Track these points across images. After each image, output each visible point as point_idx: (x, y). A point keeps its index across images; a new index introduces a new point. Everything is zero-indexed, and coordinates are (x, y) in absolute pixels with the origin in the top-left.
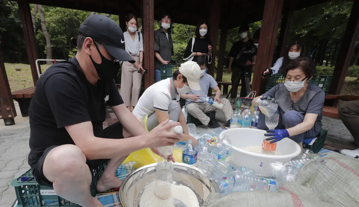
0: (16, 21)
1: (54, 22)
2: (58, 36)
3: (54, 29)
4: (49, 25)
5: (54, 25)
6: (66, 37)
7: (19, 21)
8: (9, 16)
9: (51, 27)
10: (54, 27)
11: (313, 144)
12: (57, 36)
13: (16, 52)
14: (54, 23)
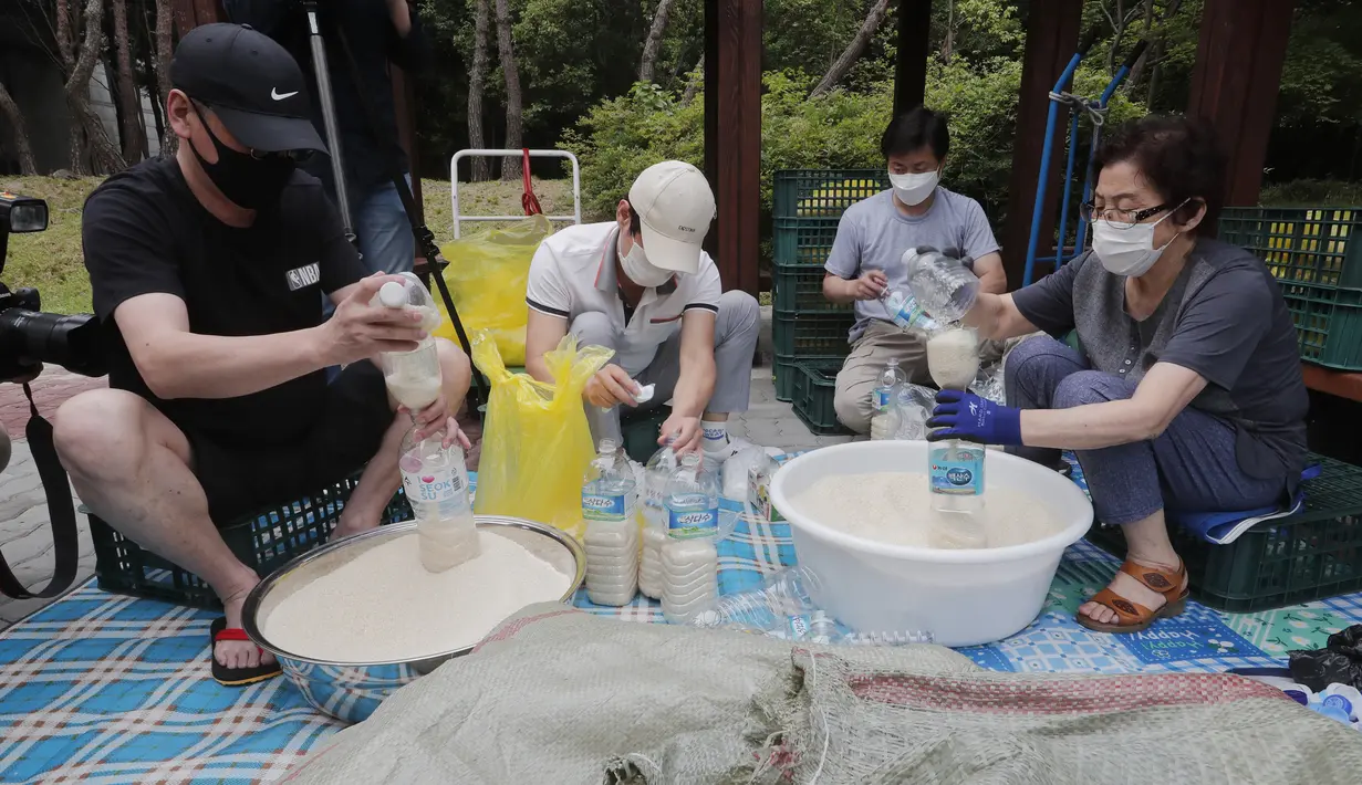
0: (439, 24)
1: (555, 16)
2: (563, 68)
3: (552, 44)
4: (536, 31)
5: (552, 28)
6: (592, 70)
7: (448, 22)
8: (421, 8)
9: (544, 34)
10: (548, 37)
11: (1242, 535)
12: (559, 69)
13: (434, 139)
14: (553, 18)
